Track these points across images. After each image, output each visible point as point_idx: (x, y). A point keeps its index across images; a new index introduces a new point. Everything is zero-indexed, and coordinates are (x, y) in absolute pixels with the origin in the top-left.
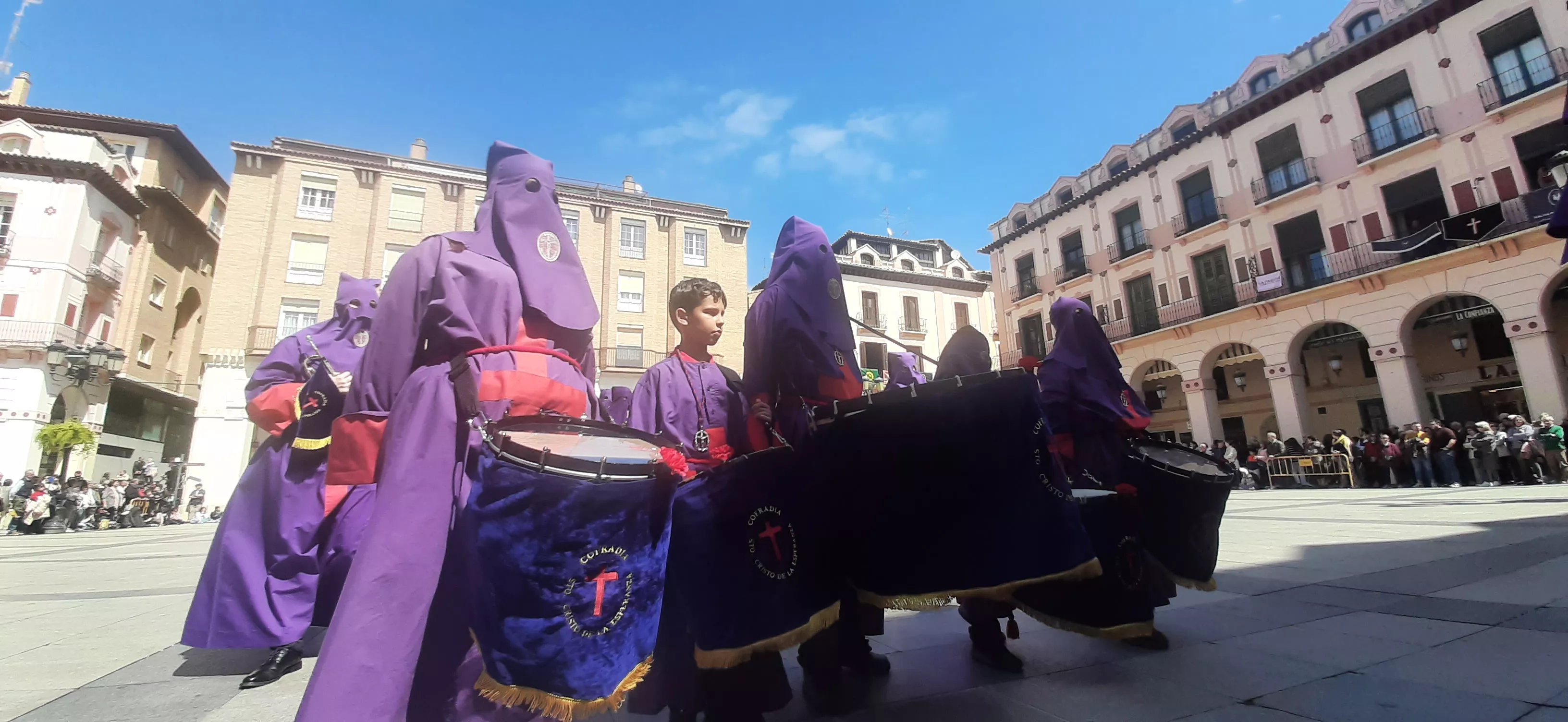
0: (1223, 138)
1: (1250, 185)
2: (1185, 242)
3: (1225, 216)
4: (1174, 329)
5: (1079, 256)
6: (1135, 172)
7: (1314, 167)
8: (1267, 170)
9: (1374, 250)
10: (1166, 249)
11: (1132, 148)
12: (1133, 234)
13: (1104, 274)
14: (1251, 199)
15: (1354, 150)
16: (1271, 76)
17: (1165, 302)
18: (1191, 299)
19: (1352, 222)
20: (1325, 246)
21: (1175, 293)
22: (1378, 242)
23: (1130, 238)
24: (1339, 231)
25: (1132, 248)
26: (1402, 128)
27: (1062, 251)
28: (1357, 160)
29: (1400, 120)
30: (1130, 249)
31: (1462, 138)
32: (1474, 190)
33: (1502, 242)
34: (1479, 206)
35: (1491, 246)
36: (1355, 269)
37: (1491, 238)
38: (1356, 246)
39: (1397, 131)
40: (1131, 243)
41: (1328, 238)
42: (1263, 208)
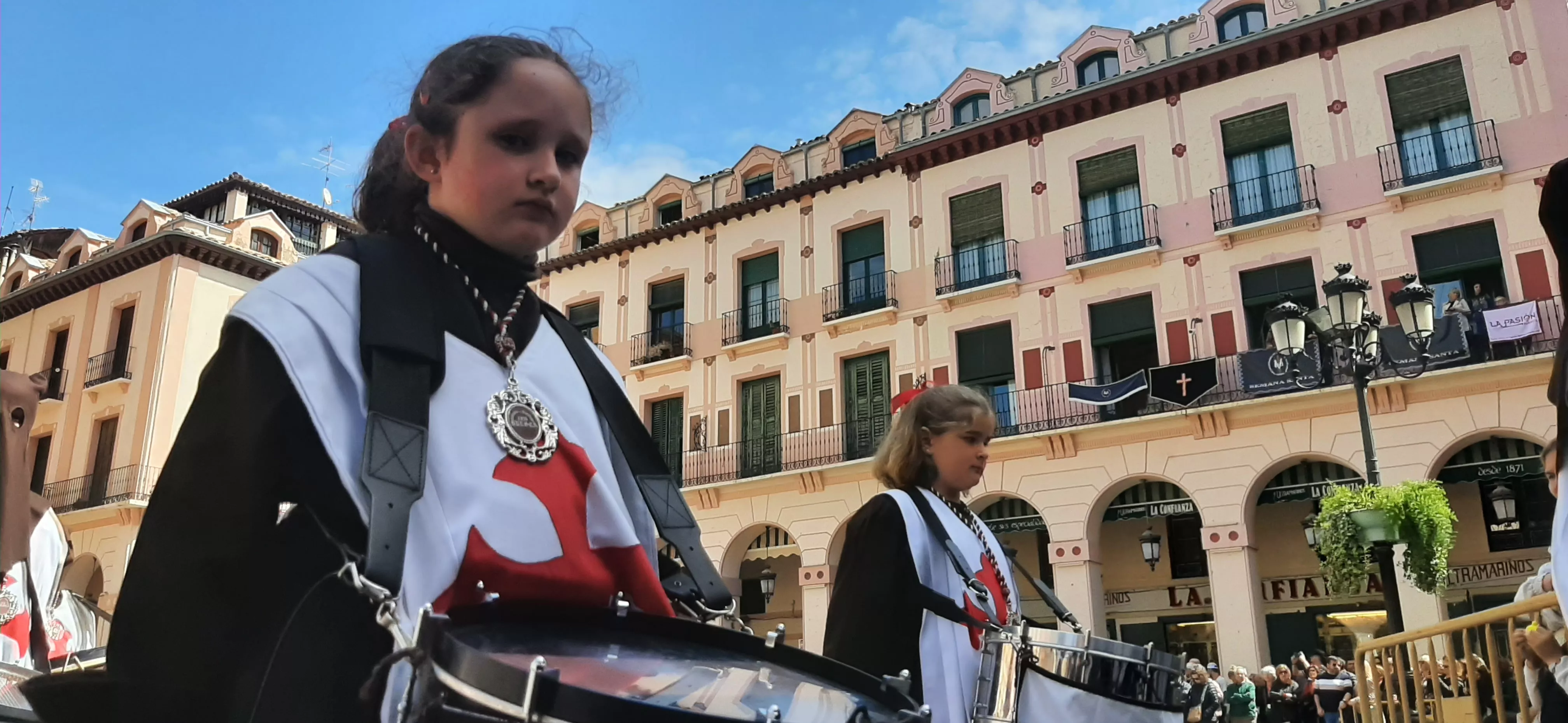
0: (909, 179)
1: (934, 262)
2: (835, 331)
3: (895, 303)
4: (801, 474)
5: (677, 321)
6: (782, 198)
7: (1015, 255)
8: (957, 247)
9: (1070, 396)
10: (808, 338)
11: (782, 157)
12: (764, 303)
13: (709, 361)
14: (931, 285)
15: (1066, 243)
16: (981, 102)
17: (795, 427)
18: (831, 427)
19: (1051, 349)
20: (1014, 378)
21: (810, 414)
22: (1077, 383)
23: (758, 306)
24: (1033, 358)
25: (758, 325)
26: (1122, 226)
27: (649, 307)
28: (1067, 259)
29: (1121, 215)
30: (754, 326)
31: (1186, 260)
32: (1190, 335)
33: (1212, 414)
34: (1192, 358)
35: (1199, 416)
36: (1046, 418)
37: (1200, 404)
38: (1051, 386)
39: (1116, 229)
40: (758, 316)
41: (1019, 365)
42: (946, 301)
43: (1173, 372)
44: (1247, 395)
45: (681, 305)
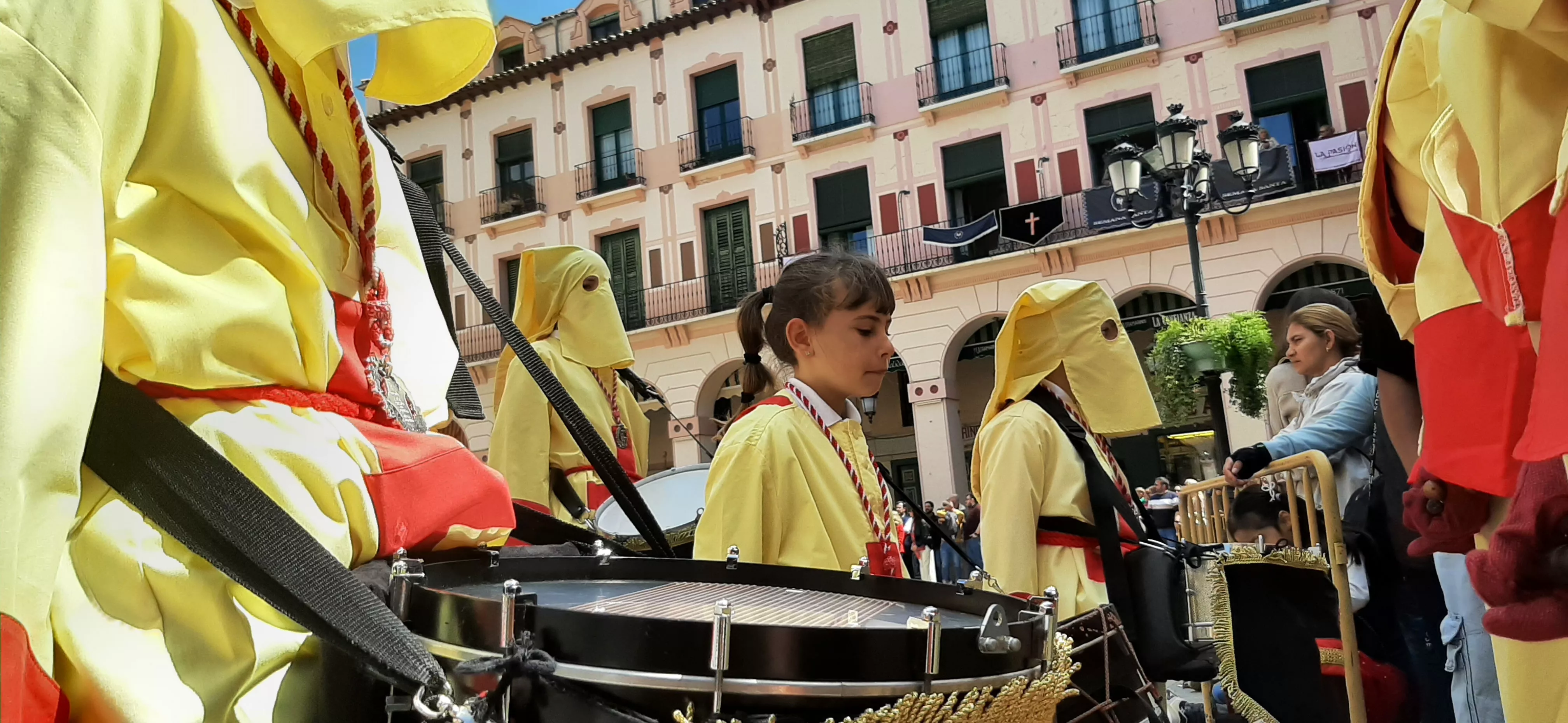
0: (760, 19)
1: (789, 107)
2: (693, 182)
3: (752, 150)
4: (666, 329)
5: (527, 175)
6: (629, 42)
7: (869, 98)
8: (812, 90)
9: (925, 239)
10: (665, 189)
12: (618, 153)
13: (564, 216)
14: (788, 132)
15: (918, 85)
17: (657, 282)
18: (694, 281)
19: (906, 193)
20: (871, 224)
21: (672, 268)
22: (931, 227)
23: (612, 157)
24: (889, 203)
25: (613, 178)
26: (972, 66)
27: (497, 161)
28: (919, 101)
29: (971, 54)
30: (610, 178)
31: (1033, 99)
32: (1037, 174)
33: (1058, 251)
34: (1040, 197)
35: (1047, 254)
36: (903, 263)
37: (1047, 243)
38: (907, 230)
39: (966, 69)
40: (613, 167)
41: (876, 211)
42: (803, 148)
43: (1022, 212)
44: (1091, 232)
45: (529, 158)
